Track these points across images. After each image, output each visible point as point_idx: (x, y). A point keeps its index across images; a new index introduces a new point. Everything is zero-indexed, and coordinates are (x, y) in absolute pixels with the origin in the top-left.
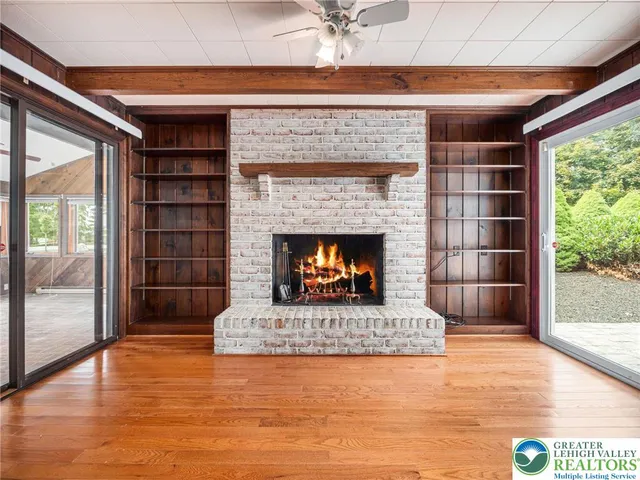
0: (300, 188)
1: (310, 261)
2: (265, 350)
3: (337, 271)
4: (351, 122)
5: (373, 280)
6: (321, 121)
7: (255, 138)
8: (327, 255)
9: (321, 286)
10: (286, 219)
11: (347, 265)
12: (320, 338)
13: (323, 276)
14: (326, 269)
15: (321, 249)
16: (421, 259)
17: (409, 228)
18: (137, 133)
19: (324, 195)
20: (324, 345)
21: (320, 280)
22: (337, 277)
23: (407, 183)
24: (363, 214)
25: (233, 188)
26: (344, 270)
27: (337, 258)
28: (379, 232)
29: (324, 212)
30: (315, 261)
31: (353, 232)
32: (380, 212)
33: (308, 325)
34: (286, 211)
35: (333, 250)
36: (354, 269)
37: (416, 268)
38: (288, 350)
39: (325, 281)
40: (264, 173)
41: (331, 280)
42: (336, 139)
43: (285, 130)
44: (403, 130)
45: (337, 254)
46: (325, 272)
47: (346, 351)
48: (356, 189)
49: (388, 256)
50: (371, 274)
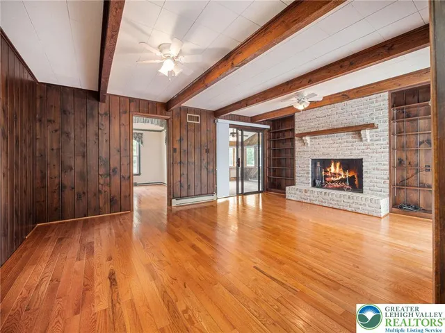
0: (321, 140)
1: (328, 170)
2: (301, 200)
3: (340, 175)
4: (344, 107)
5: (356, 179)
6: (330, 110)
7: (303, 122)
8: (335, 167)
9: (333, 182)
10: (316, 153)
11: (344, 172)
12: (320, 199)
13: (334, 177)
14: (335, 174)
15: (333, 164)
16: (386, 172)
17: (378, 155)
18: (268, 127)
19: (331, 142)
20: (322, 202)
21: (332, 178)
22: (340, 178)
23: (376, 132)
24: (351, 149)
25: (296, 142)
26: (342, 174)
27: (340, 168)
28: (359, 157)
29: (332, 149)
30: (330, 170)
31: (346, 158)
32: (359, 147)
33: (316, 193)
34: (315, 150)
35: (338, 164)
36: (347, 174)
37: (383, 176)
38: (309, 201)
39: (335, 179)
40: (305, 136)
41: (337, 179)
42: (336, 117)
43: (315, 117)
44: (373, 105)
45: (340, 166)
46: (334, 175)
47: (331, 206)
48: (347, 137)
49: (365, 169)
50: (356, 176)
